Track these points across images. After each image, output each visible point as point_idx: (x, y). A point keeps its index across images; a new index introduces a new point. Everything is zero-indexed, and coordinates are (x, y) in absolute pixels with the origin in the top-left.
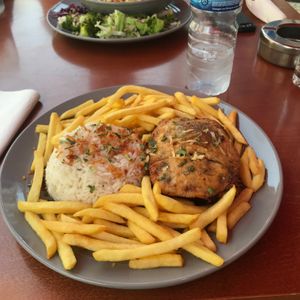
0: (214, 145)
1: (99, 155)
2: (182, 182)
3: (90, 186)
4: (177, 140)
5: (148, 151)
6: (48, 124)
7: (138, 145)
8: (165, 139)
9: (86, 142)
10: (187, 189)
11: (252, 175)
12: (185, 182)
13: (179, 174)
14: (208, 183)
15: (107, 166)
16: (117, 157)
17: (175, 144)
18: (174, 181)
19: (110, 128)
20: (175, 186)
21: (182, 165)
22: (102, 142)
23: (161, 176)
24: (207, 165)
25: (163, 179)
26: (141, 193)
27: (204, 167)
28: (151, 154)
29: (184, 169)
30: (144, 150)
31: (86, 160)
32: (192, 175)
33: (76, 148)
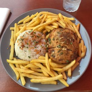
0: (71, 44)
1: (32, 45)
2: (58, 58)
3: (29, 57)
4: (58, 41)
5: (48, 43)
6: (14, 27)
7: (45, 40)
8: (54, 40)
9: (27, 39)
10: (60, 60)
11: (82, 52)
12: (59, 58)
13: (57, 55)
14: (67, 58)
15: (34, 50)
16: (38, 46)
17: (57, 42)
18: (56, 57)
19: (35, 33)
20: (56, 59)
21: (59, 52)
22: (33, 39)
23: (52, 55)
24: (67, 52)
25: (52, 56)
26: (45, 59)
27: (66, 53)
28: (49, 44)
29: (59, 53)
30: (47, 42)
31: (27, 48)
32: (62, 56)
33: (24, 42)
